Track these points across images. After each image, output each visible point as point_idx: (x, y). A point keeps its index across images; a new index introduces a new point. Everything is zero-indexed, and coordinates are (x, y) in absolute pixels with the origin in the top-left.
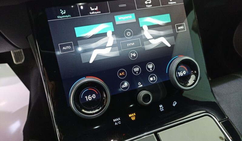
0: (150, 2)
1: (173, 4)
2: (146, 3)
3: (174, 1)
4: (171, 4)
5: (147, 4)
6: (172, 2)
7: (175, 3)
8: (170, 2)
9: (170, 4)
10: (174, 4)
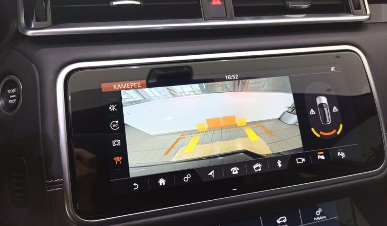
0: (285, 221)
1: (321, 220)
2: (278, 221)
3: (323, 216)
4: (318, 220)
5: (281, 223)
6: (319, 216)
7: (325, 217)
8: (316, 217)
9: (316, 221)
10: (323, 219)
